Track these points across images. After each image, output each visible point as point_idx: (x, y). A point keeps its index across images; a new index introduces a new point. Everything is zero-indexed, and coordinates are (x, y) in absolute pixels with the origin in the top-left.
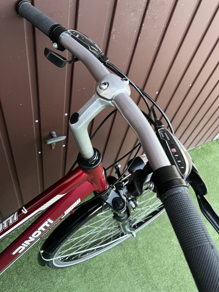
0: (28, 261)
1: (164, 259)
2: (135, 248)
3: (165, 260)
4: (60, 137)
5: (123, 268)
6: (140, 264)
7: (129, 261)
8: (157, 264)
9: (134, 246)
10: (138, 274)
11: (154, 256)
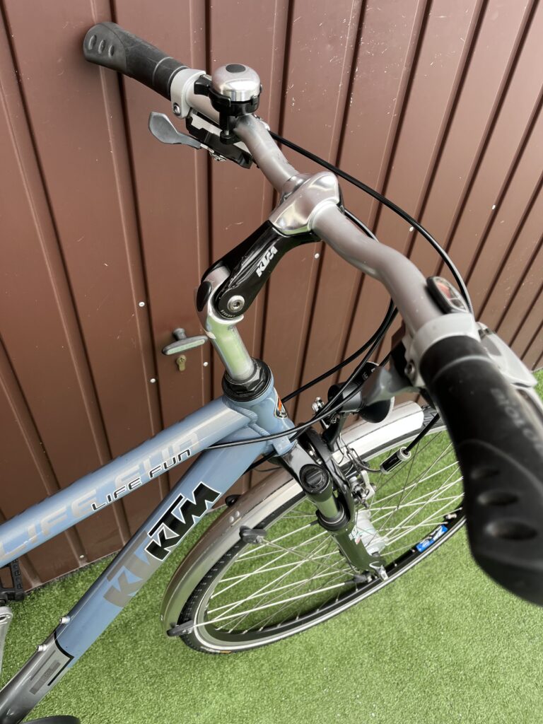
4: (195, 338)
5: (361, 667)
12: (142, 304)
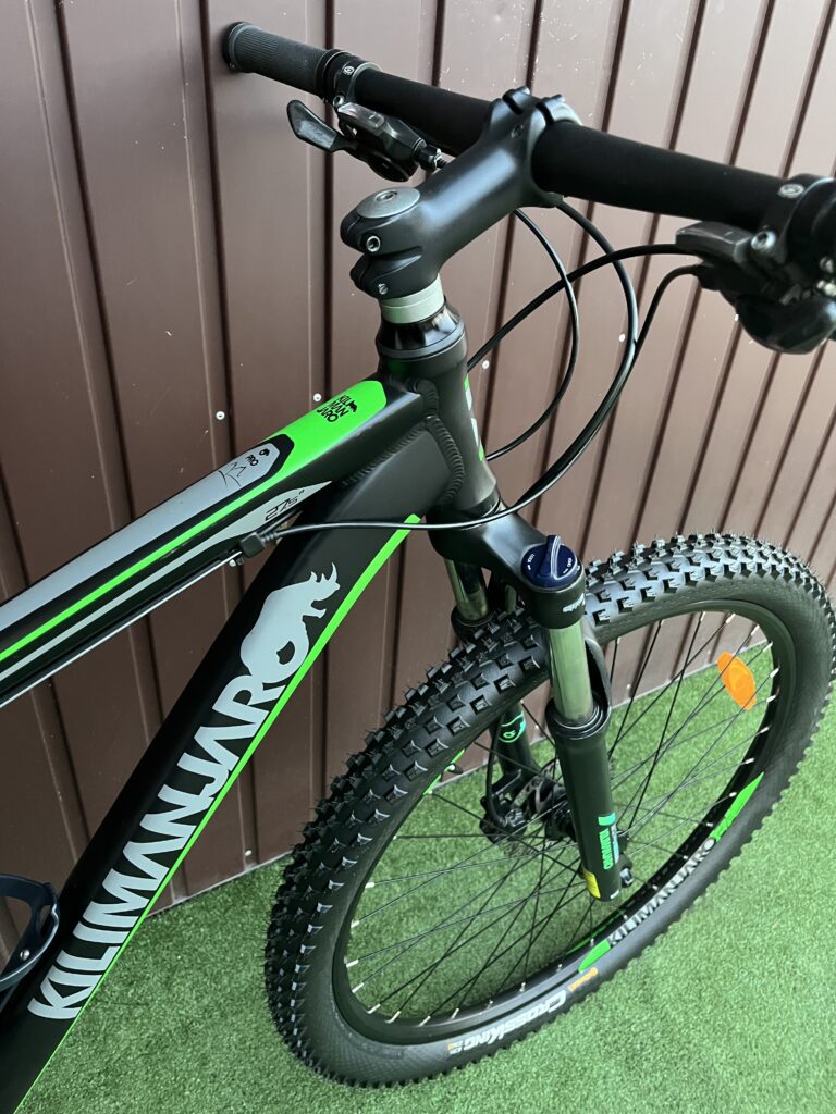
0: (205, 1073)
1: (779, 1038)
2: (646, 1002)
3: (781, 1041)
5: (604, 1083)
6: (676, 1064)
7: (630, 1054)
8: (751, 1058)
9: (641, 992)
10: (678, 1106)
11: (733, 1028)
12: (221, 415)
